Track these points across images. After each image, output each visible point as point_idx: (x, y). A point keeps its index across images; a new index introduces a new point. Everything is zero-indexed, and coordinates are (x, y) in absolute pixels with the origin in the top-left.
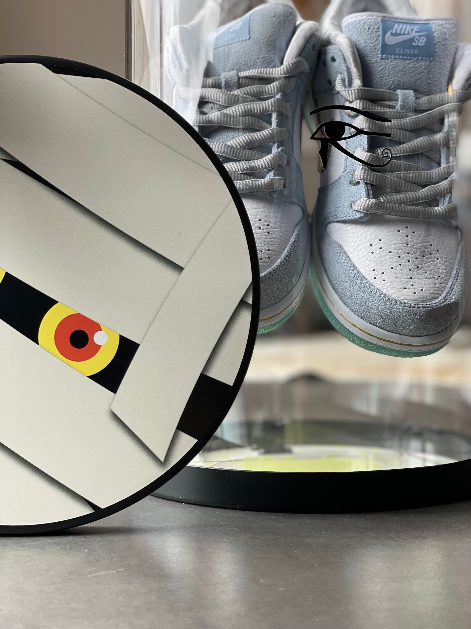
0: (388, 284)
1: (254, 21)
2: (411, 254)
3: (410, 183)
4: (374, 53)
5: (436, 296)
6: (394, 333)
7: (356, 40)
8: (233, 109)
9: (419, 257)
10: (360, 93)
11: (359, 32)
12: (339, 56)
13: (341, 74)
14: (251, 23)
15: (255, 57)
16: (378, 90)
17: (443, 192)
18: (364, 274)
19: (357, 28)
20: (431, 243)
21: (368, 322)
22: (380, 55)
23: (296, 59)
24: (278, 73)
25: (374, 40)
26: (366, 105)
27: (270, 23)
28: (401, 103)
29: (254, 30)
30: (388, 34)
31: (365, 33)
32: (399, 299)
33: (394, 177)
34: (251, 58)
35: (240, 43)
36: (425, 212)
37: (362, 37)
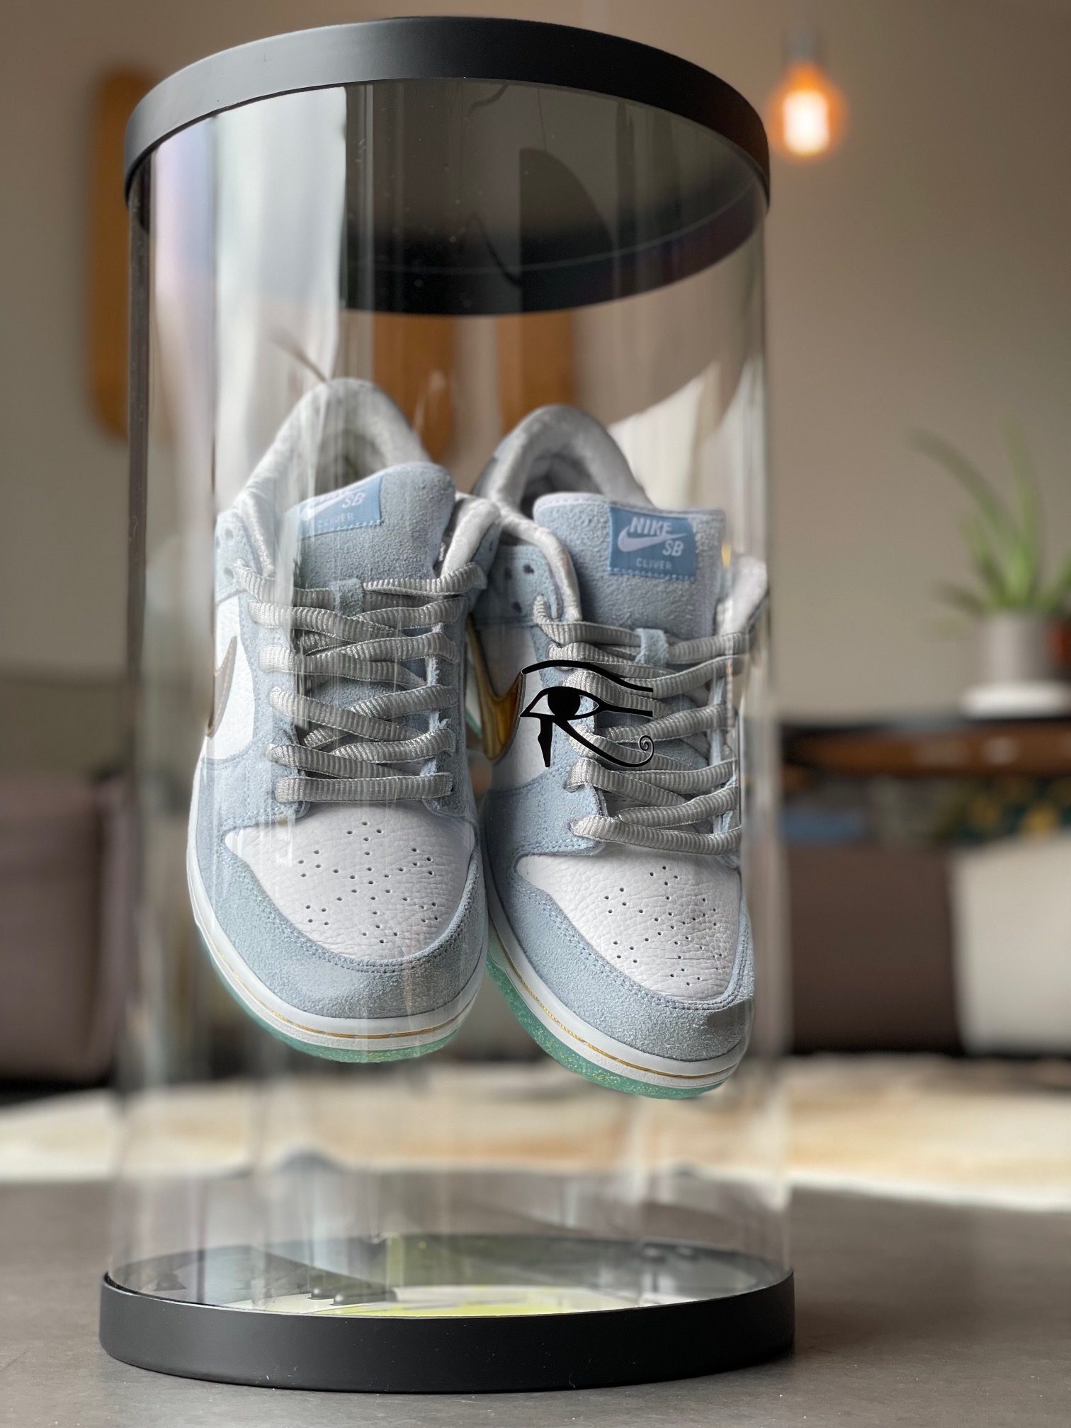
0: (643, 968)
1: (388, 494)
2: (675, 915)
3: (666, 789)
4: (599, 564)
5: (720, 989)
6: (654, 1054)
7: (566, 538)
8: (359, 647)
9: (687, 920)
10: (579, 631)
11: (572, 526)
12: (541, 564)
13: (543, 595)
14: (381, 496)
15: (392, 557)
16: (607, 627)
17: (721, 808)
18: (598, 949)
19: (568, 519)
20: (704, 896)
21: (608, 1035)
22: (609, 569)
23: (467, 566)
24: (436, 588)
25: (598, 543)
26: (590, 653)
27: (418, 498)
28: (647, 651)
29: (388, 509)
30: (623, 534)
31: (582, 529)
32: (664, 994)
33: (640, 779)
34: (385, 558)
35: (363, 529)
36: (695, 842)
37: (577, 535)
